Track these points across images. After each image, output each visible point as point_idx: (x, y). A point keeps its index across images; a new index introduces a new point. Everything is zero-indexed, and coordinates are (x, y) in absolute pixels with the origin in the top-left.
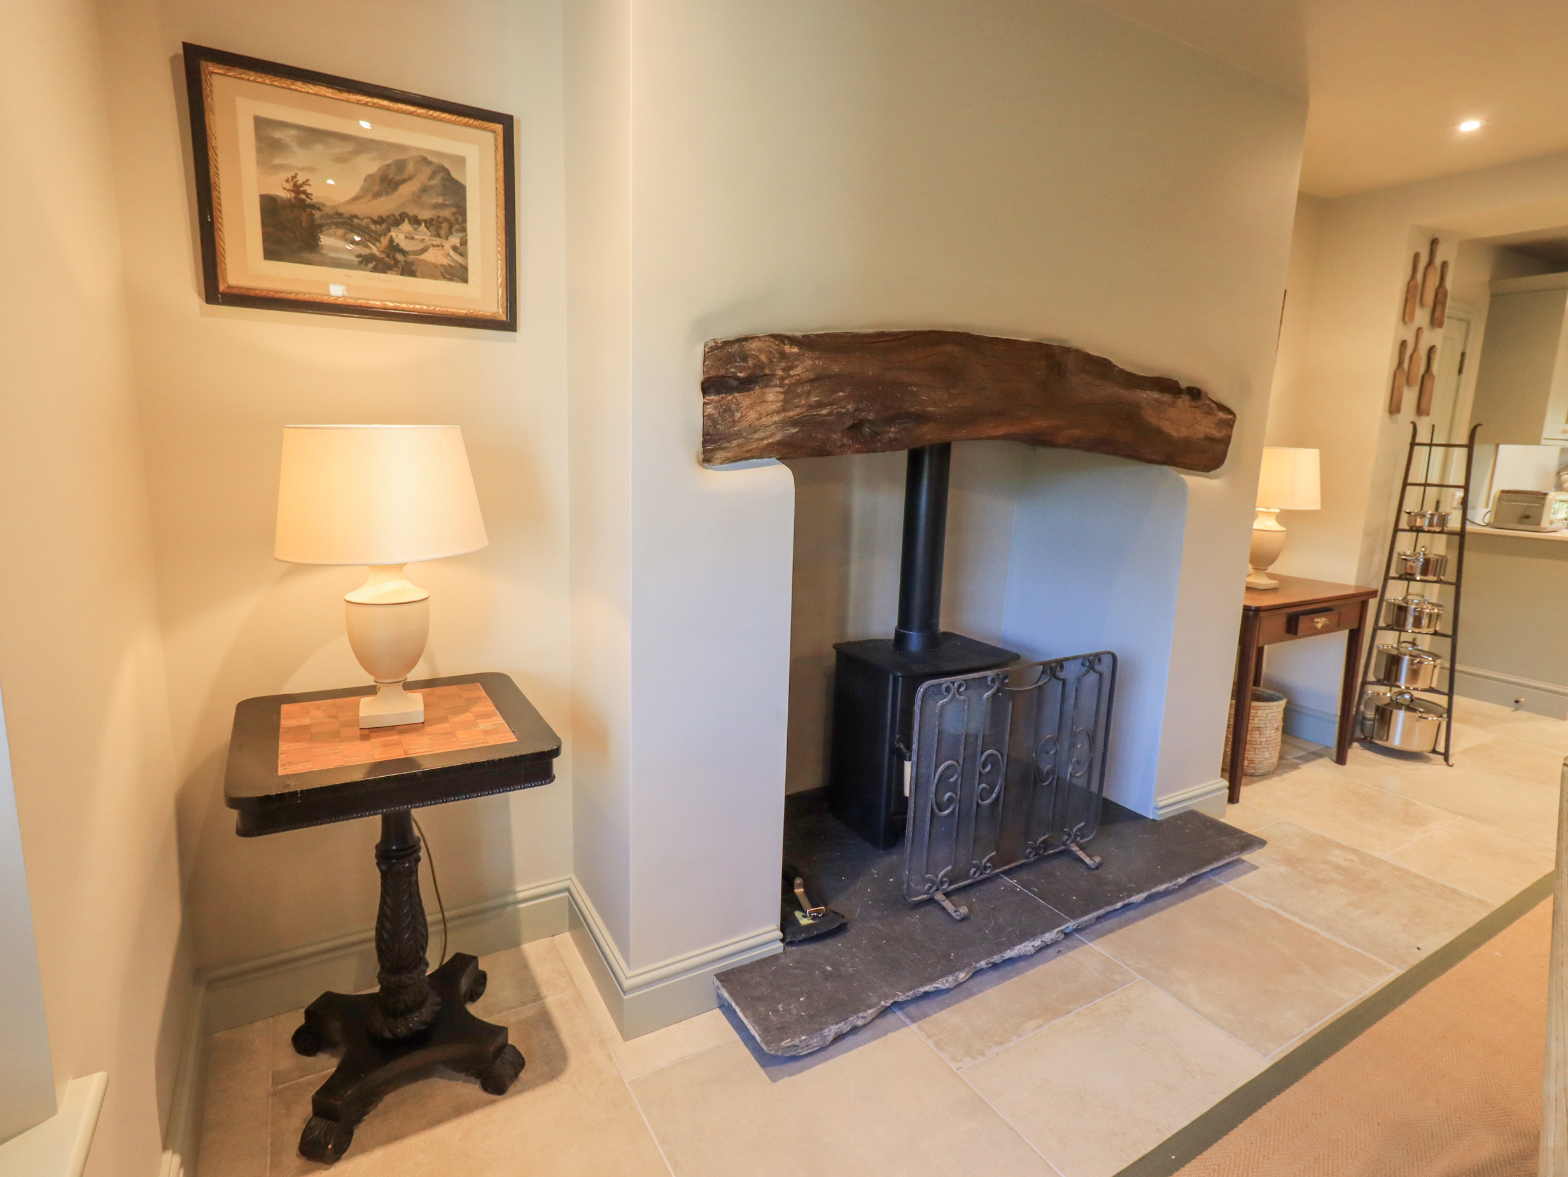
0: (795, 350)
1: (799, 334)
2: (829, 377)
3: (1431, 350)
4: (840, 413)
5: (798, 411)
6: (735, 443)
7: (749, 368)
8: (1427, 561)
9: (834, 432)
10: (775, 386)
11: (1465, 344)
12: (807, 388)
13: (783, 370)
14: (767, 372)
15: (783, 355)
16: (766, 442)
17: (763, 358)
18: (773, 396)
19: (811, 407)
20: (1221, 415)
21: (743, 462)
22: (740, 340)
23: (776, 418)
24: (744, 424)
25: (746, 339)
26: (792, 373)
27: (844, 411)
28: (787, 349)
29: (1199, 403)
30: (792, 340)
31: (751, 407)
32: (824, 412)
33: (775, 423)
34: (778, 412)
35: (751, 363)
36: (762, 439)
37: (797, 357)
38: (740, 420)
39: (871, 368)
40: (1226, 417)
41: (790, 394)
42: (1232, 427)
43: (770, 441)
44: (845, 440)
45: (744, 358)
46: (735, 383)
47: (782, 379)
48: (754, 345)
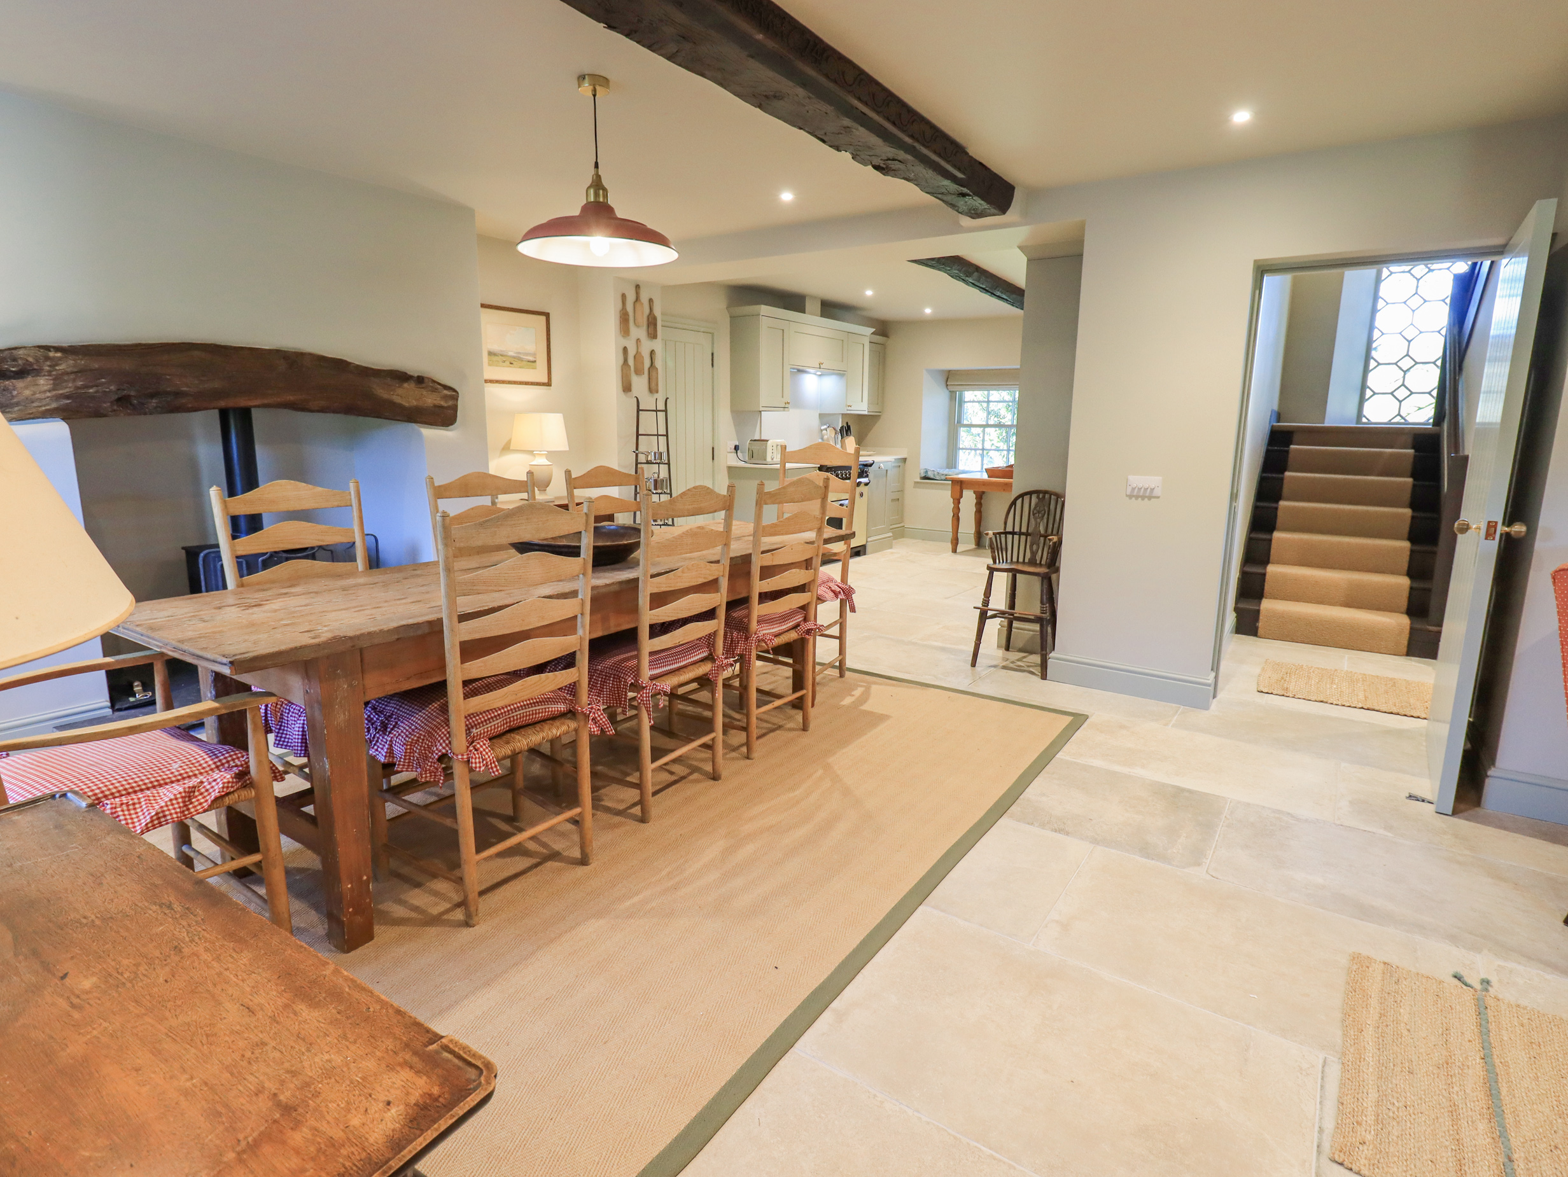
0: (59, 355)
1: (65, 345)
2: (91, 370)
3: (652, 353)
4: (105, 391)
5: (68, 390)
6: (16, 409)
7: (19, 365)
8: (656, 481)
9: (105, 402)
10: (44, 375)
11: (713, 347)
12: (72, 376)
13: (50, 366)
14: (35, 367)
15: (47, 358)
16: (44, 408)
17: (31, 359)
18: (43, 382)
19: (77, 388)
20: (446, 392)
21: (31, 421)
22: (10, 349)
23: (48, 394)
24: (20, 398)
25: (15, 348)
26: (57, 368)
27: (108, 390)
28: (51, 354)
29: (423, 385)
30: (57, 349)
31: (26, 388)
32: (91, 391)
33: (48, 397)
34: (49, 391)
35: (20, 362)
36: (40, 407)
37: (60, 359)
38: (16, 396)
39: (128, 365)
40: (453, 394)
41: (58, 380)
42: (457, 400)
43: (48, 407)
44: (115, 407)
45: (15, 360)
46: (12, 374)
47: (50, 372)
48: (21, 352)
